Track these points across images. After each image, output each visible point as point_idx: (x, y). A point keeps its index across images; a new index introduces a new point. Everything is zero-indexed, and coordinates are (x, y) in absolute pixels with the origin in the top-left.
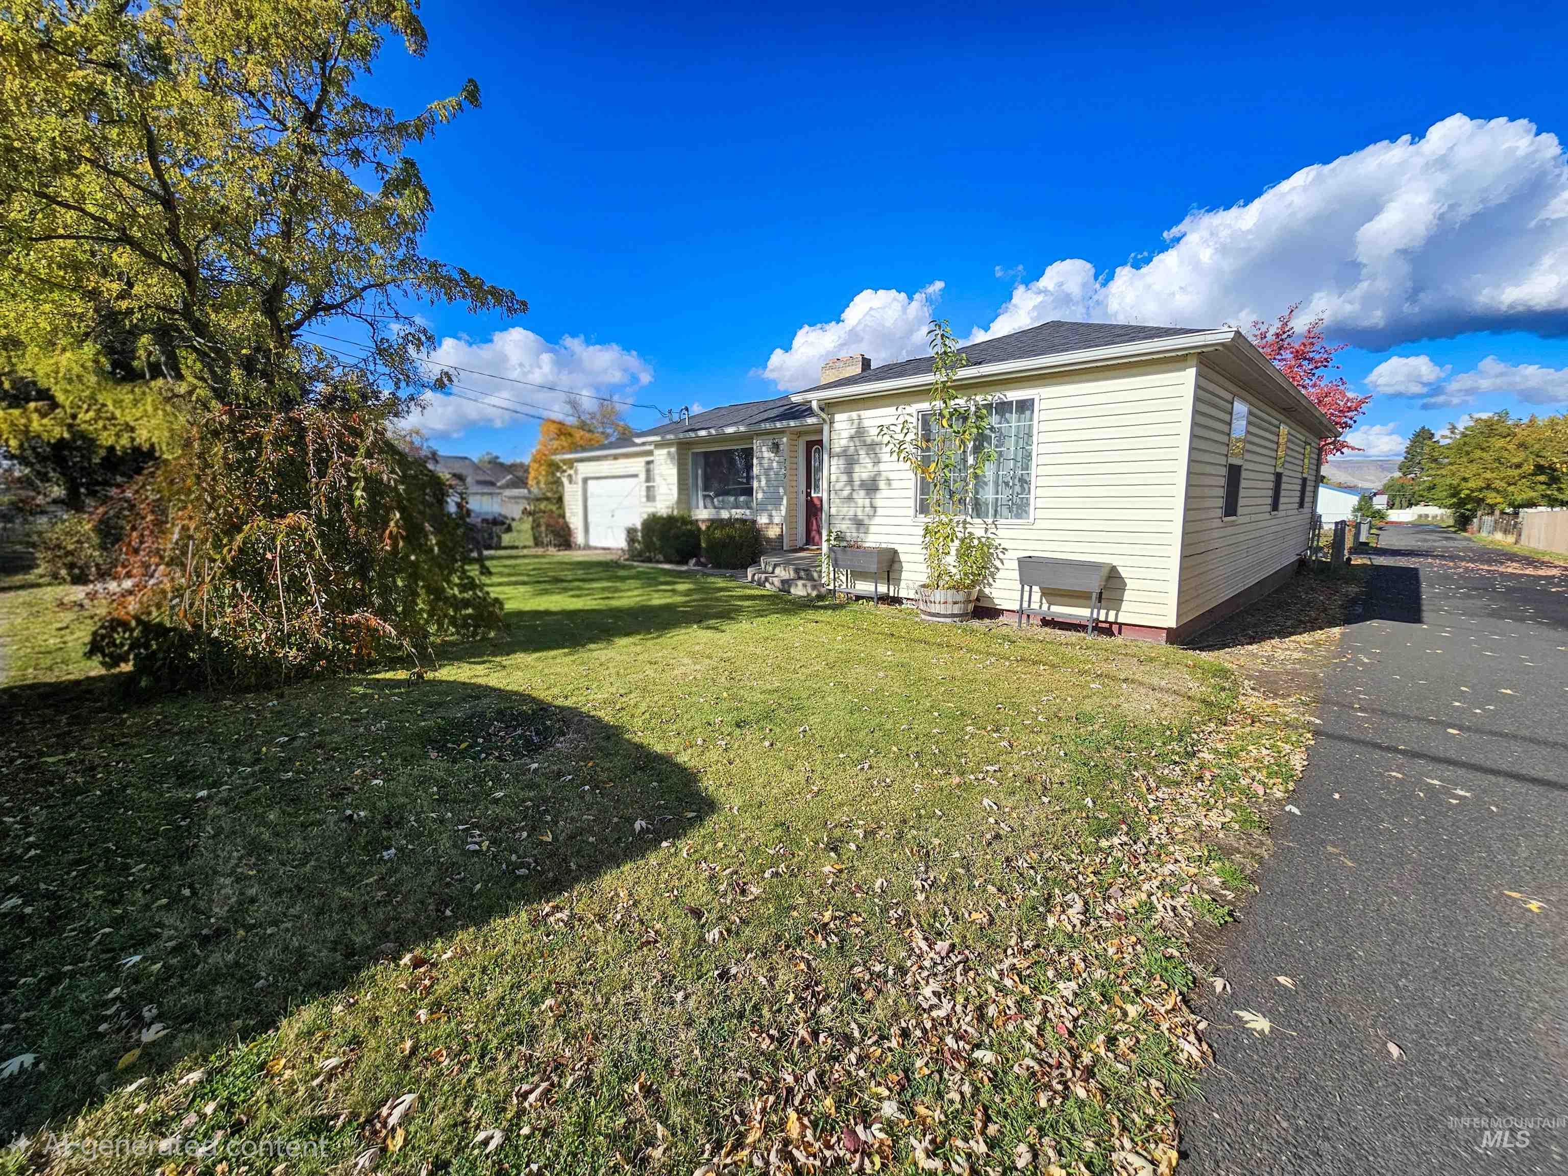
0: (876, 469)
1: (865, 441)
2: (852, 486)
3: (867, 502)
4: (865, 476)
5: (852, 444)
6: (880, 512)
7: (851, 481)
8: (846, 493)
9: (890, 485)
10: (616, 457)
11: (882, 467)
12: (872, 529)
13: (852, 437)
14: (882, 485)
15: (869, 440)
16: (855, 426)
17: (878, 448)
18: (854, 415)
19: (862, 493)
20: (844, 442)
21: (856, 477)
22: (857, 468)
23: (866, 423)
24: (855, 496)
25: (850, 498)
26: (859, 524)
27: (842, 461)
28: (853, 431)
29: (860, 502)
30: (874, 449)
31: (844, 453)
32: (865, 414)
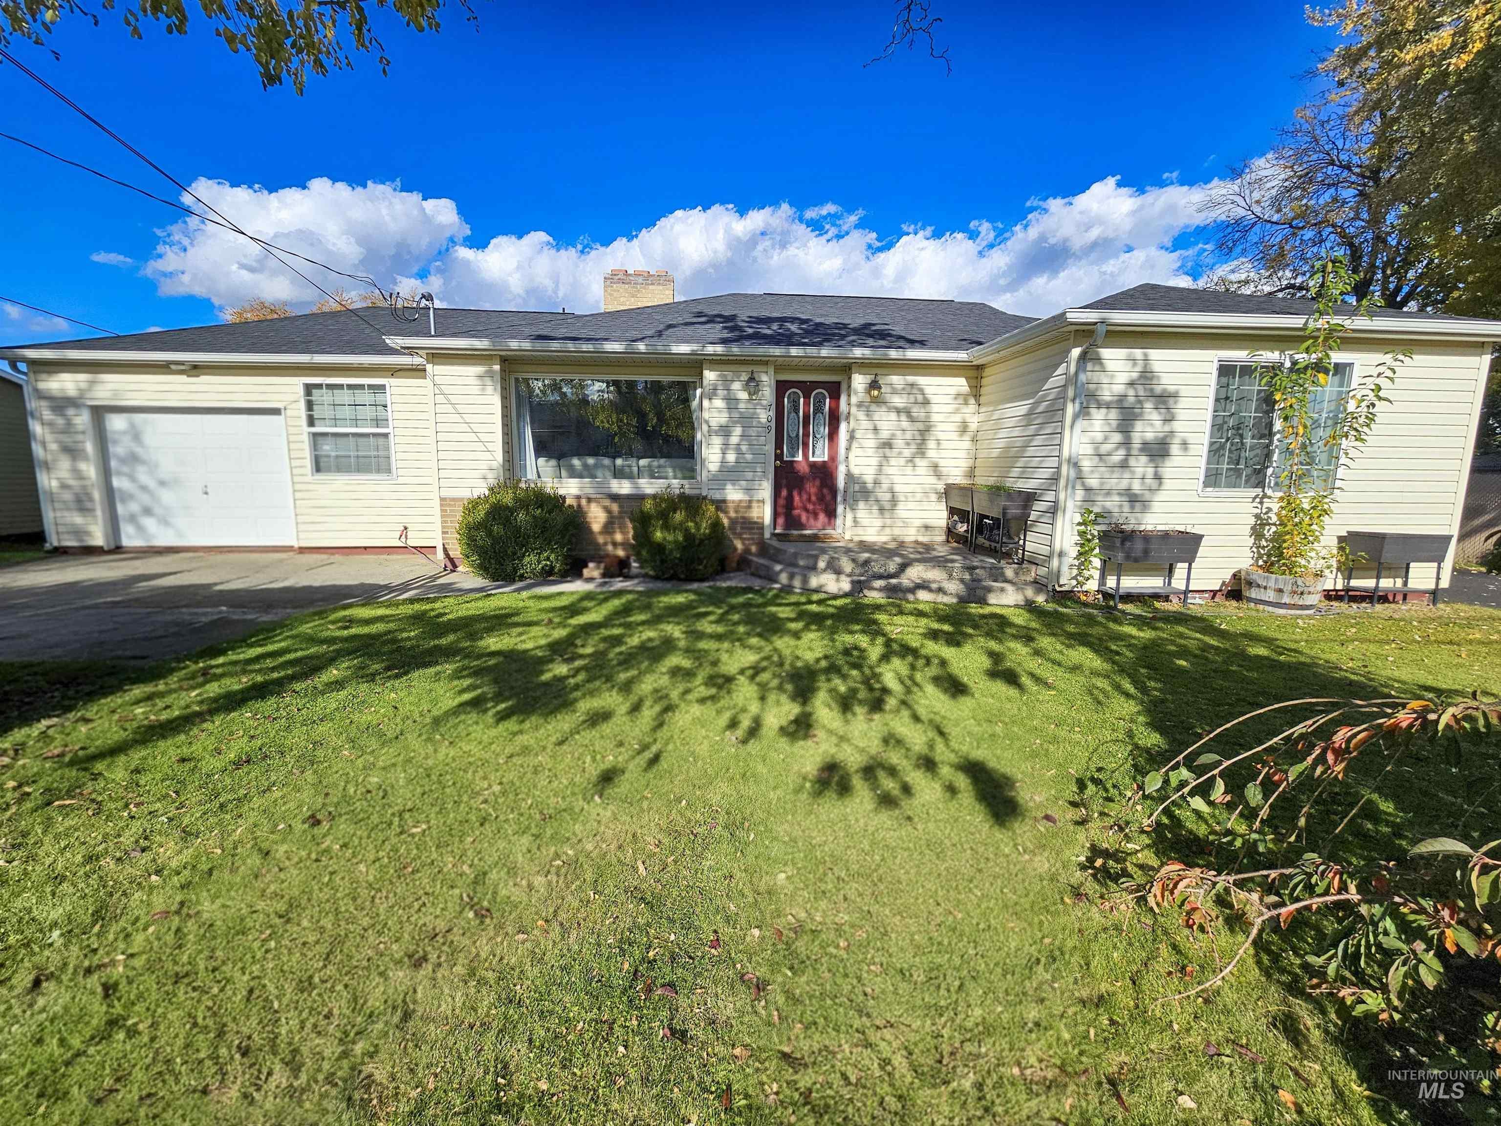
0: (1167, 428)
1: (1152, 390)
2: (1129, 449)
3: (1150, 471)
4: (1150, 436)
5: (1131, 392)
6: (1167, 484)
7: (1126, 443)
8: (1117, 458)
9: (1186, 449)
10: (196, 369)
11: (1177, 426)
12: (1156, 506)
13: (1131, 384)
14: (1175, 449)
15: (1158, 389)
16: (1139, 368)
17: (1171, 400)
18: (1138, 353)
19: (1144, 459)
20: (1119, 389)
21: (1137, 438)
22: (1139, 426)
23: (1156, 367)
24: (1132, 462)
25: (1124, 465)
26: (1133, 499)
27: (1114, 414)
28: (1135, 375)
29: (1139, 471)
30: (1165, 403)
31: (1120, 402)
32: (1154, 354)
